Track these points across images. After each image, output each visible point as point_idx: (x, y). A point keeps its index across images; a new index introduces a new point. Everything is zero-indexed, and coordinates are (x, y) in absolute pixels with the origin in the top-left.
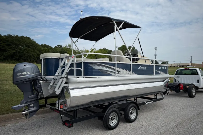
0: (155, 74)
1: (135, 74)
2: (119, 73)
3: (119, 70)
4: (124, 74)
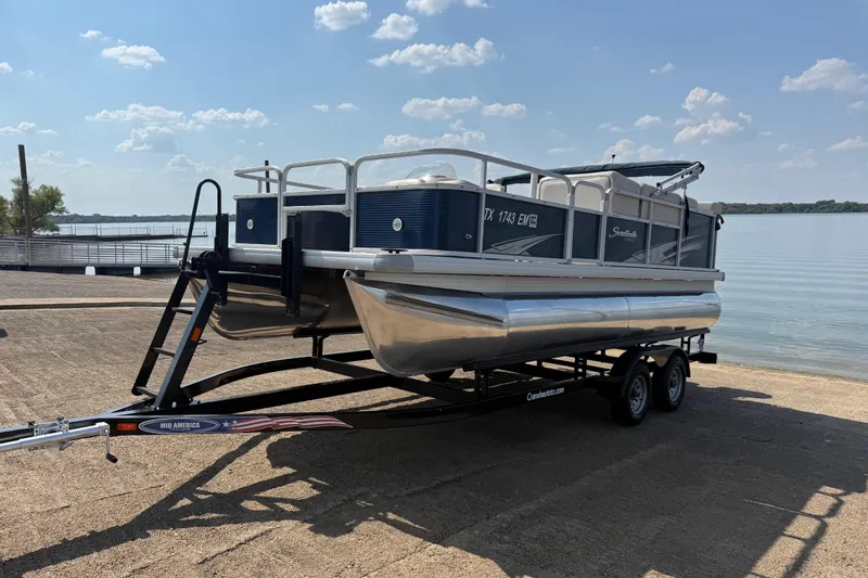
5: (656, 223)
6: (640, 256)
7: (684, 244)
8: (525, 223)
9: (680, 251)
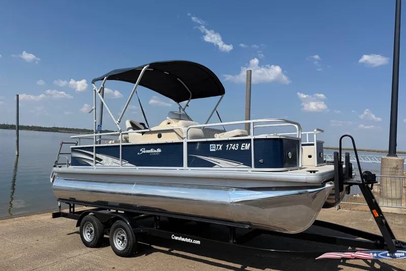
0: (189, 166)
1: (129, 165)
2: (101, 162)
3: (100, 158)
4: (108, 164)
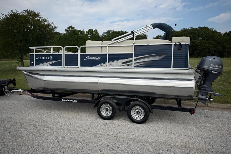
5: (110, 53)
6: (104, 65)
7: (135, 60)
8: (48, 58)
9: (133, 62)
